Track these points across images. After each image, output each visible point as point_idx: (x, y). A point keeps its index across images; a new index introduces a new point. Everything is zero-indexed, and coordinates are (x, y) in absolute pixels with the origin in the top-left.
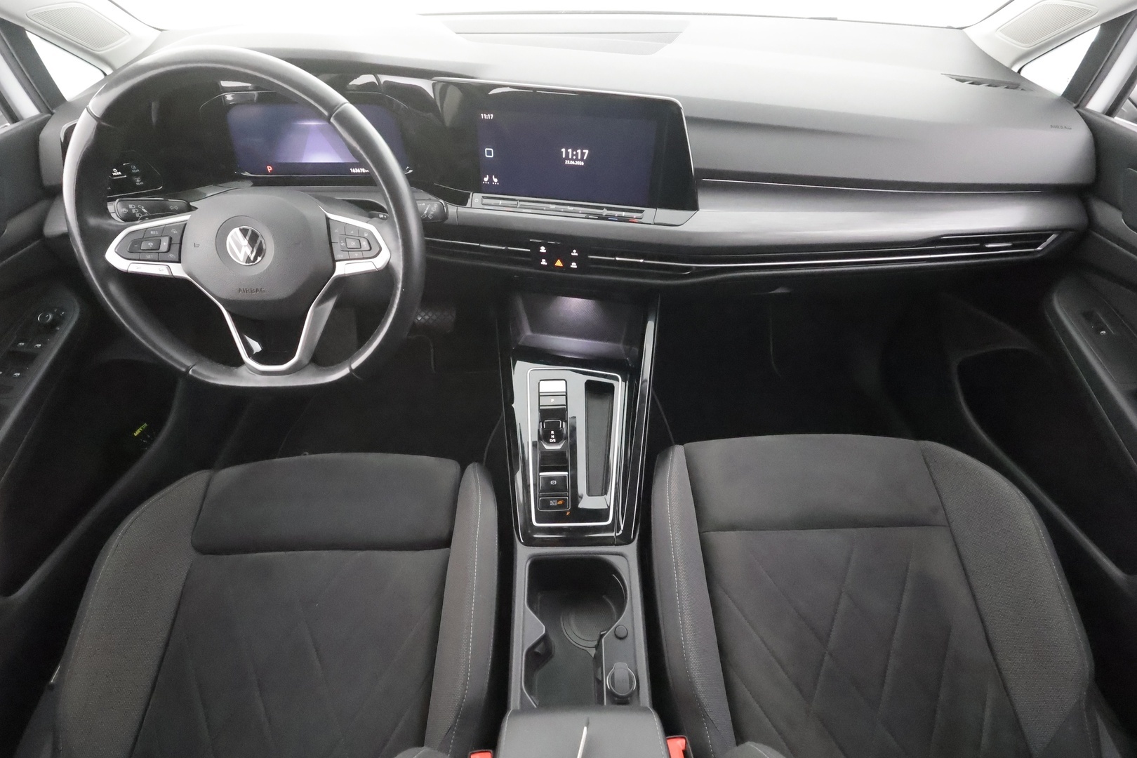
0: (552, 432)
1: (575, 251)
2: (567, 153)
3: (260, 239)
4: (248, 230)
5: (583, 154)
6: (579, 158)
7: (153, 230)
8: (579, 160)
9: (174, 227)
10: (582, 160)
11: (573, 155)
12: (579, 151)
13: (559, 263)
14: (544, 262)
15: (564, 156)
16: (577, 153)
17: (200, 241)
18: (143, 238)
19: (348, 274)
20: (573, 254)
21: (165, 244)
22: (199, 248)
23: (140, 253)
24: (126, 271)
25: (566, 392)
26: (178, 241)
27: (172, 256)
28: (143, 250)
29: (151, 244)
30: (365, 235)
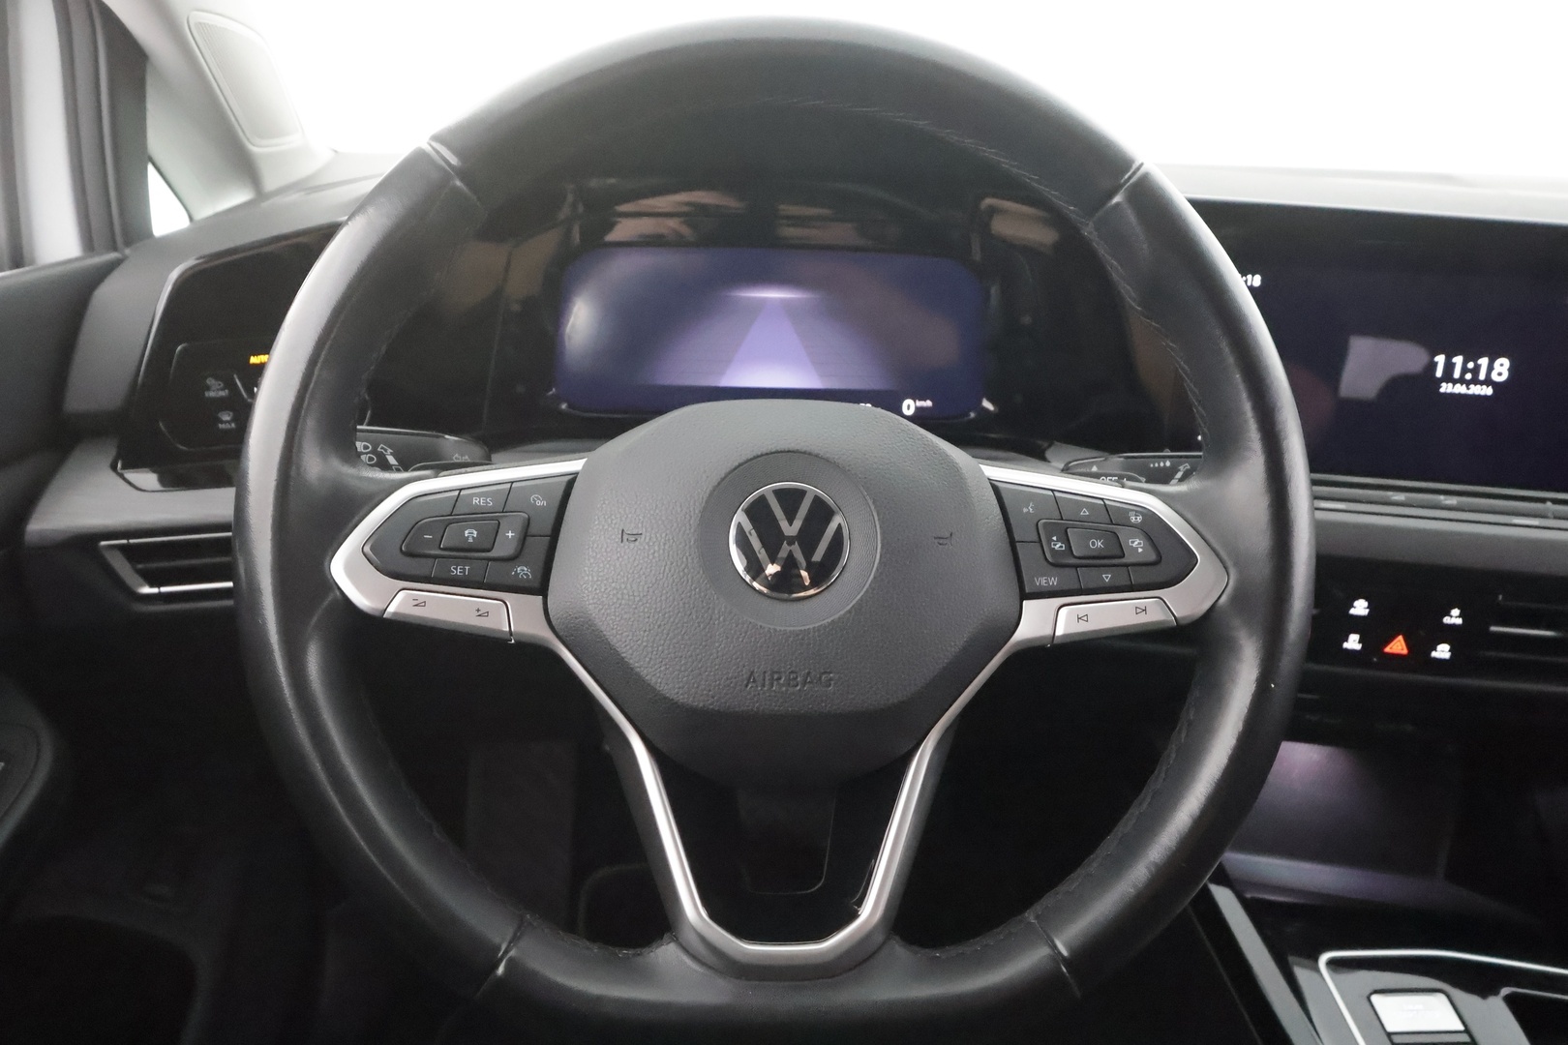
1: (1456, 612)
2: (1449, 367)
3: (837, 520)
4: (802, 493)
5: (1493, 369)
6: (1482, 376)
7: (479, 495)
8: (1482, 383)
9: (535, 489)
10: (1488, 382)
11: (1464, 370)
12: (1483, 363)
13: (1398, 646)
14: (1353, 643)
15: (1439, 373)
16: (1477, 368)
17: (640, 525)
18: (451, 515)
19: (1064, 636)
20: (1447, 620)
21: (510, 534)
22: (637, 543)
23: (435, 557)
24: (377, 614)
25: (1467, 1031)
26: (548, 529)
27: (523, 571)
28: (445, 549)
29: (471, 534)
30: (1133, 519)
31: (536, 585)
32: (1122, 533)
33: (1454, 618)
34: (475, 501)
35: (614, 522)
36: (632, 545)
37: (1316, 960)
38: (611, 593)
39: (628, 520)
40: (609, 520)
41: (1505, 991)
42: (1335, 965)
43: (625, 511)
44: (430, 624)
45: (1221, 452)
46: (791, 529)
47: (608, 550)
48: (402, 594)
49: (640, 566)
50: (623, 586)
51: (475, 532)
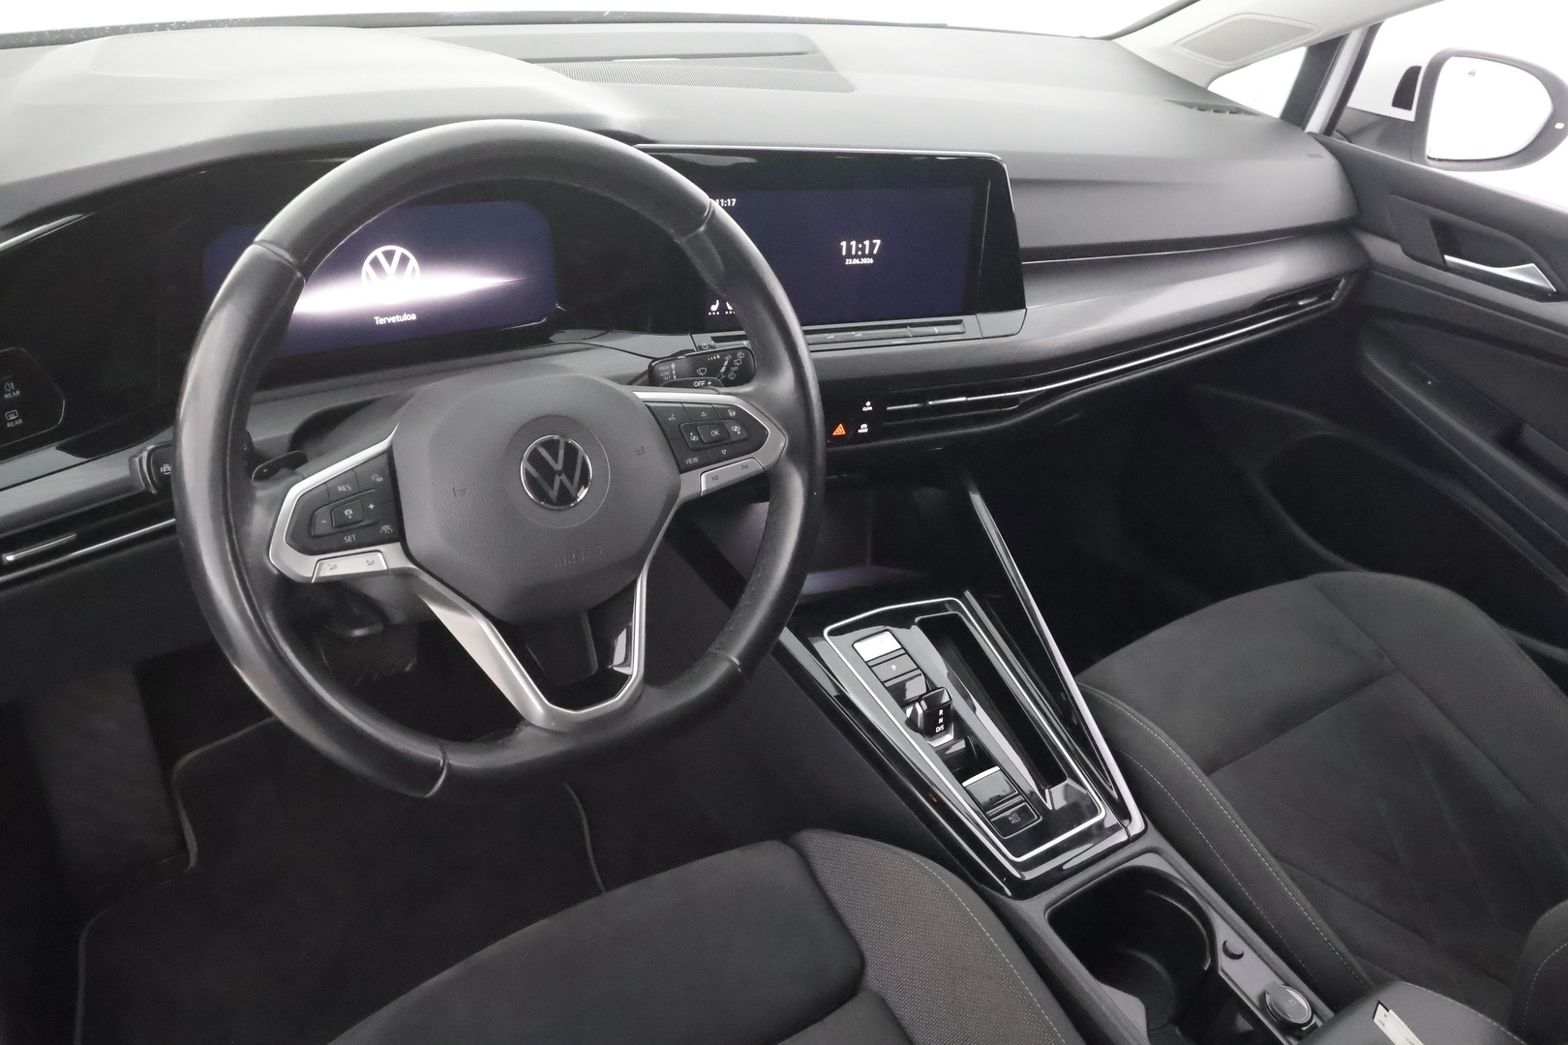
0: (941, 712)
2: (849, 248)
3: (581, 455)
4: (557, 441)
5: (872, 246)
6: (867, 252)
7: (339, 484)
8: (867, 256)
9: (370, 470)
10: (871, 255)
11: (857, 249)
12: (867, 243)
13: (840, 430)
15: (844, 253)
16: (864, 246)
17: (464, 483)
18: (331, 503)
19: (706, 490)
20: (864, 409)
21: (371, 507)
22: (465, 495)
24: (307, 581)
25: (903, 648)
26: (390, 495)
27: (384, 528)
29: (349, 513)
30: (731, 414)
31: (396, 535)
32: (727, 424)
33: (868, 407)
34: (339, 488)
37: (822, 636)
41: (917, 620)
42: (832, 633)
44: (335, 579)
45: (771, 368)
46: (559, 466)
47: (446, 503)
51: (351, 511)
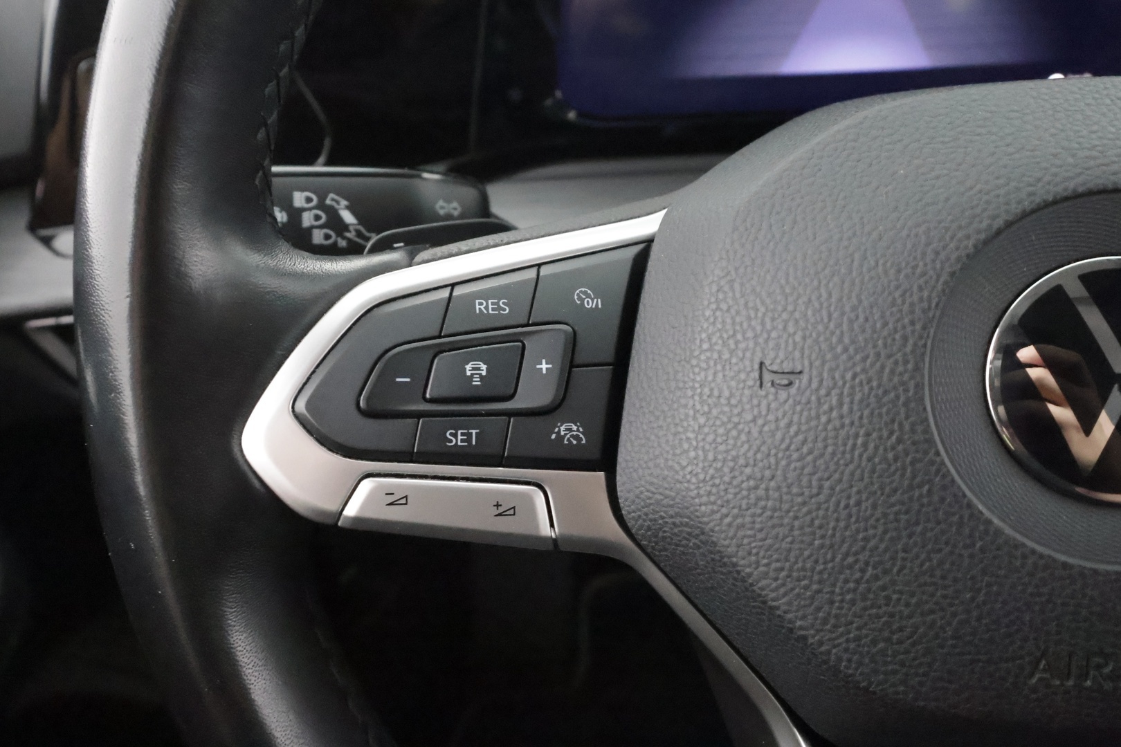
7: (485, 296)
9: (577, 278)
17: (797, 354)
18: (440, 337)
21: (544, 366)
22: (793, 390)
23: (418, 415)
24: (329, 521)
26: (607, 351)
27: (569, 431)
28: (432, 401)
29: (476, 370)
31: (595, 454)
34: (479, 306)
35: (742, 346)
36: (783, 395)
38: (744, 485)
39: (771, 344)
40: (731, 342)
43: (763, 324)
44: (418, 534)
47: (733, 401)
48: (367, 486)
49: (801, 437)
50: (768, 473)
51: (484, 367)
